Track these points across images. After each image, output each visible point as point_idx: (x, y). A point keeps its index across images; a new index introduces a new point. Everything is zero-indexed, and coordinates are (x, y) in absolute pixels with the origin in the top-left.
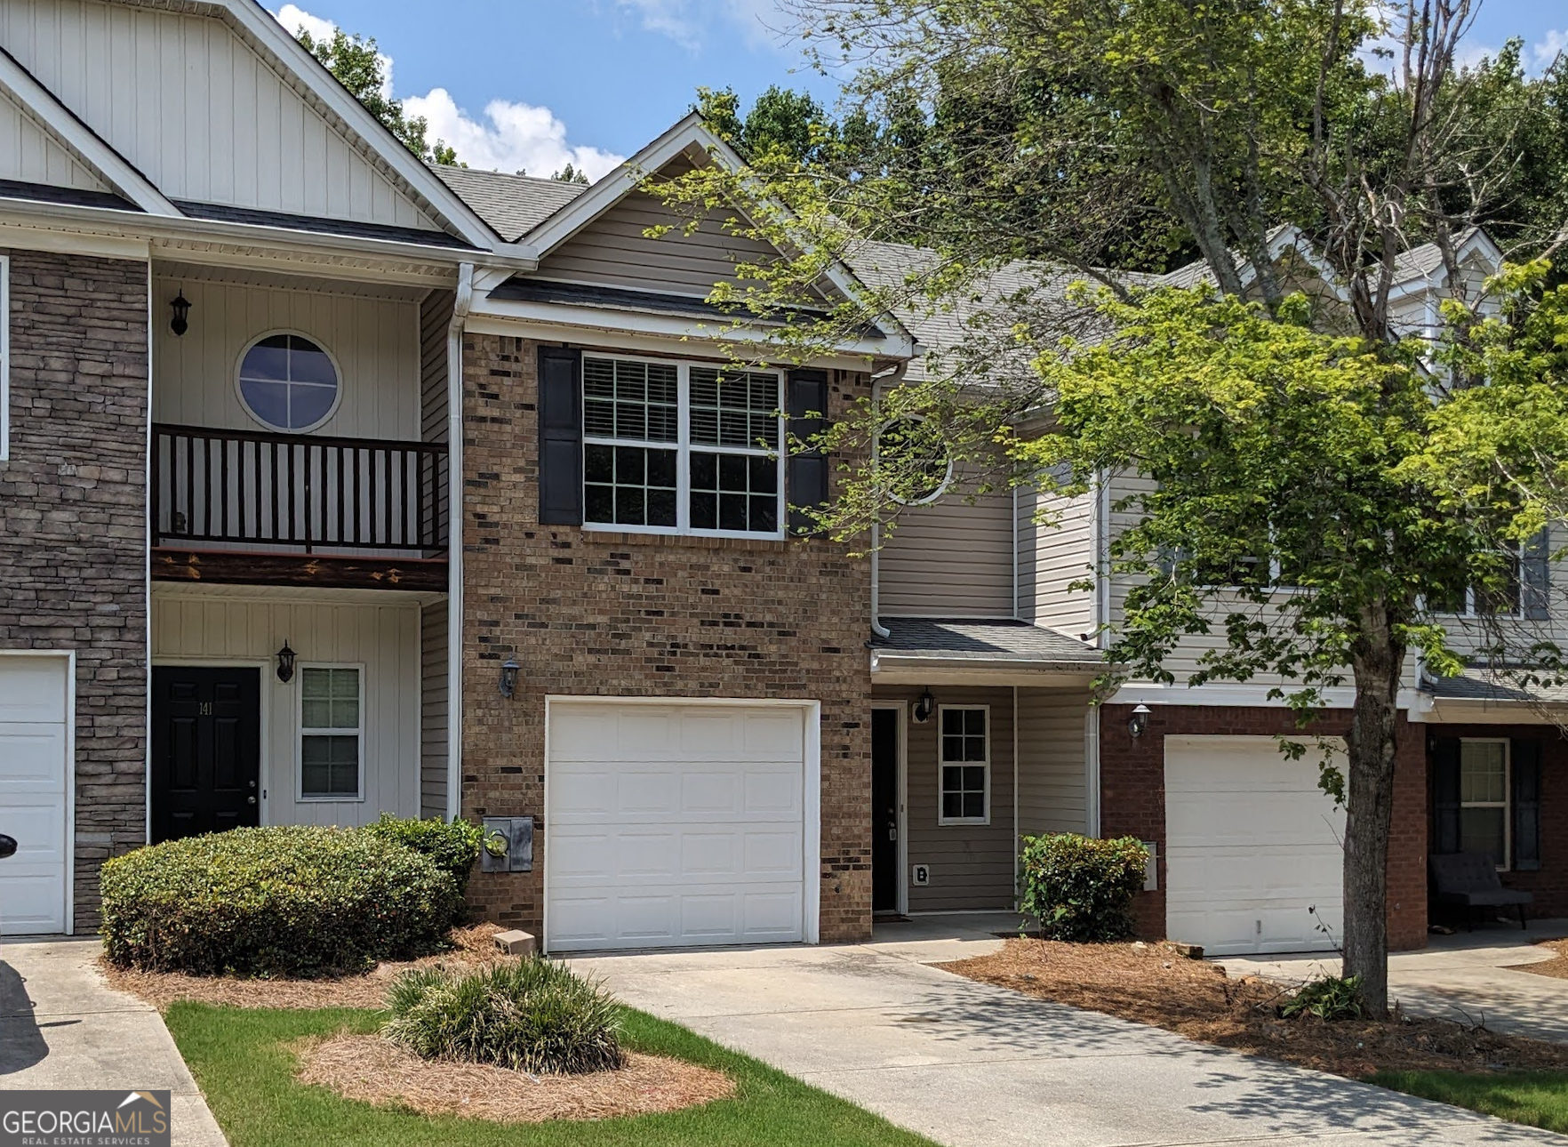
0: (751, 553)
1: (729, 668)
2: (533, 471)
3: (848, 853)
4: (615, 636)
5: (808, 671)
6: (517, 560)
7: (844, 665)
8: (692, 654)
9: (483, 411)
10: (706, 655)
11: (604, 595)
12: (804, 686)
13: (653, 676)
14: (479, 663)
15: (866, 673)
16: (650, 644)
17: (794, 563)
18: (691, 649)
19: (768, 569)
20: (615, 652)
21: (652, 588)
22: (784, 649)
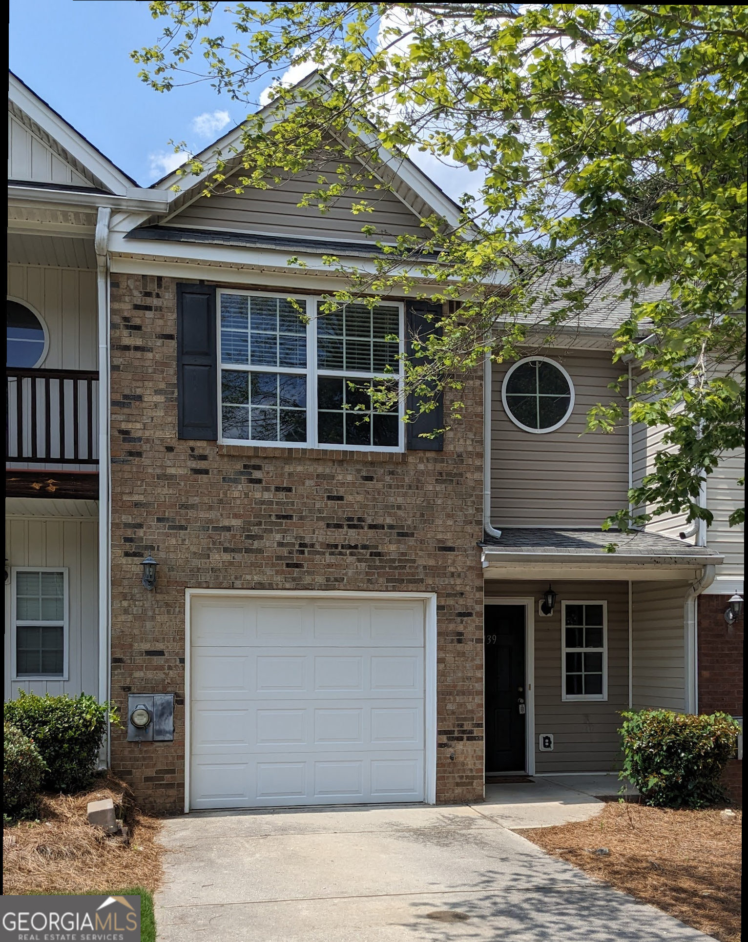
0: (372, 464)
1: (352, 566)
2: (173, 393)
3: (462, 726)
4: (248, 537)
5: (425, 567)
6: (159, 471)
7: (458, 562)
8: (318, 553)
9: (126, 341)
10: (332, 554)
11: (238, 502)
12: (422, 580)
13: (283, 572)
14: (124, 560)
15: (479, 570)
16: (280, 544)
17: (412, 473)
18: (318, 548)
19: (388, 478)
20: (248, 551)
21: (282, 495)
22: (403, 548)
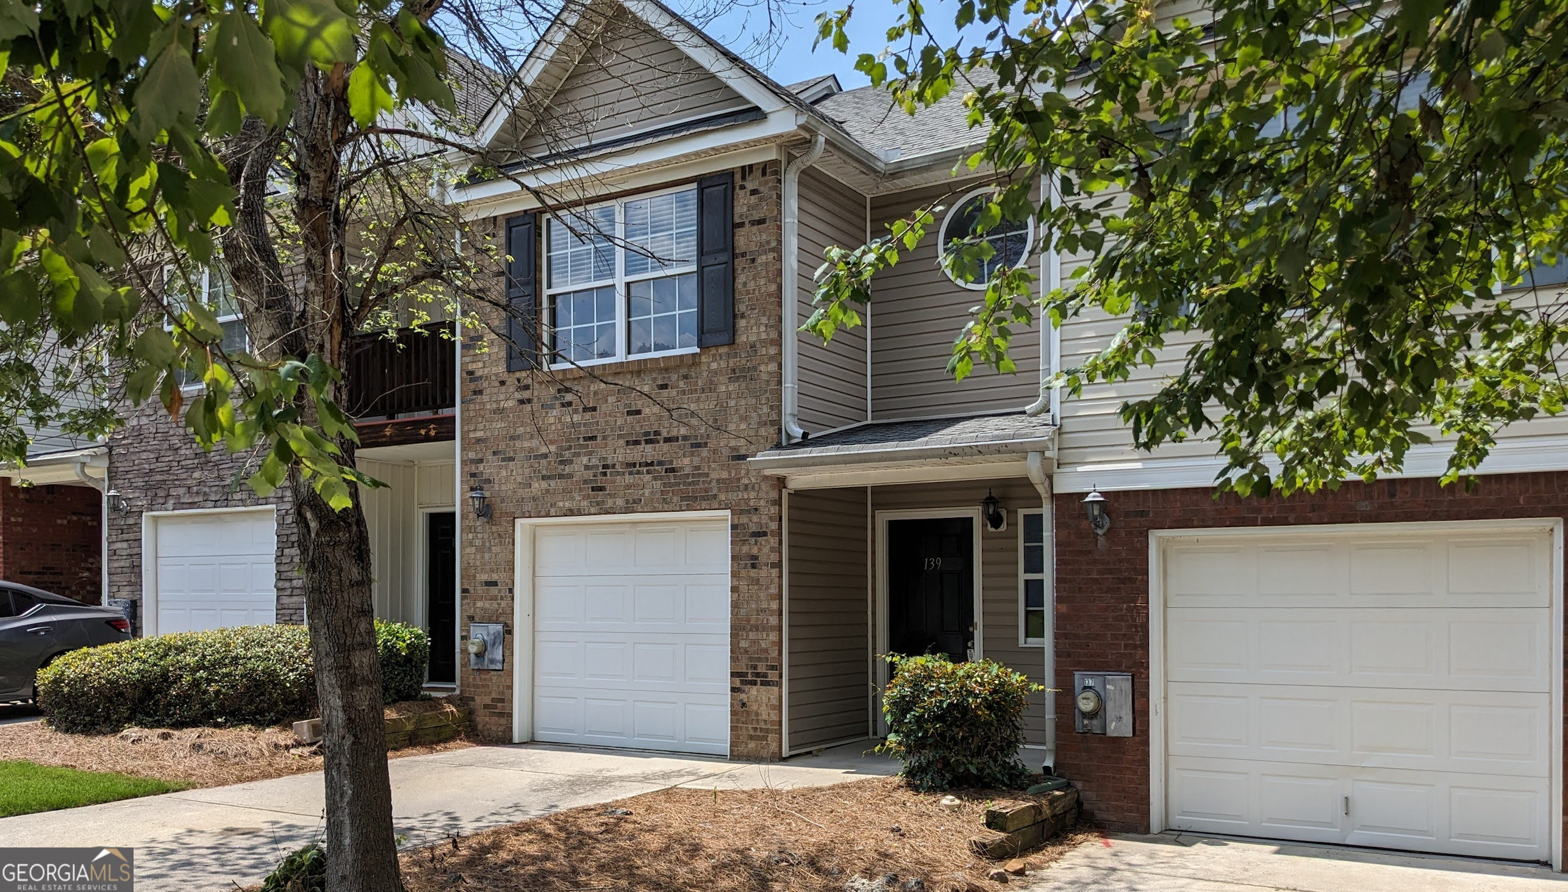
0: (666, 369)
1: (650, 486)
3: (755, 667)
4: (561, 462)
5: (718, 480)
6: (494, 406)
7: (752, 472)
8: (619, 473)
10: (631, 473)
11: (553, 428)
12: (715, 496)
13: (589, 496)
14: (469, 495)
16: (587, 467)
17: (705, 374)
18: (618, 468)
19: (681, 384)
20: (561, 476)
21: (588, 415)
22: (696, 461)
